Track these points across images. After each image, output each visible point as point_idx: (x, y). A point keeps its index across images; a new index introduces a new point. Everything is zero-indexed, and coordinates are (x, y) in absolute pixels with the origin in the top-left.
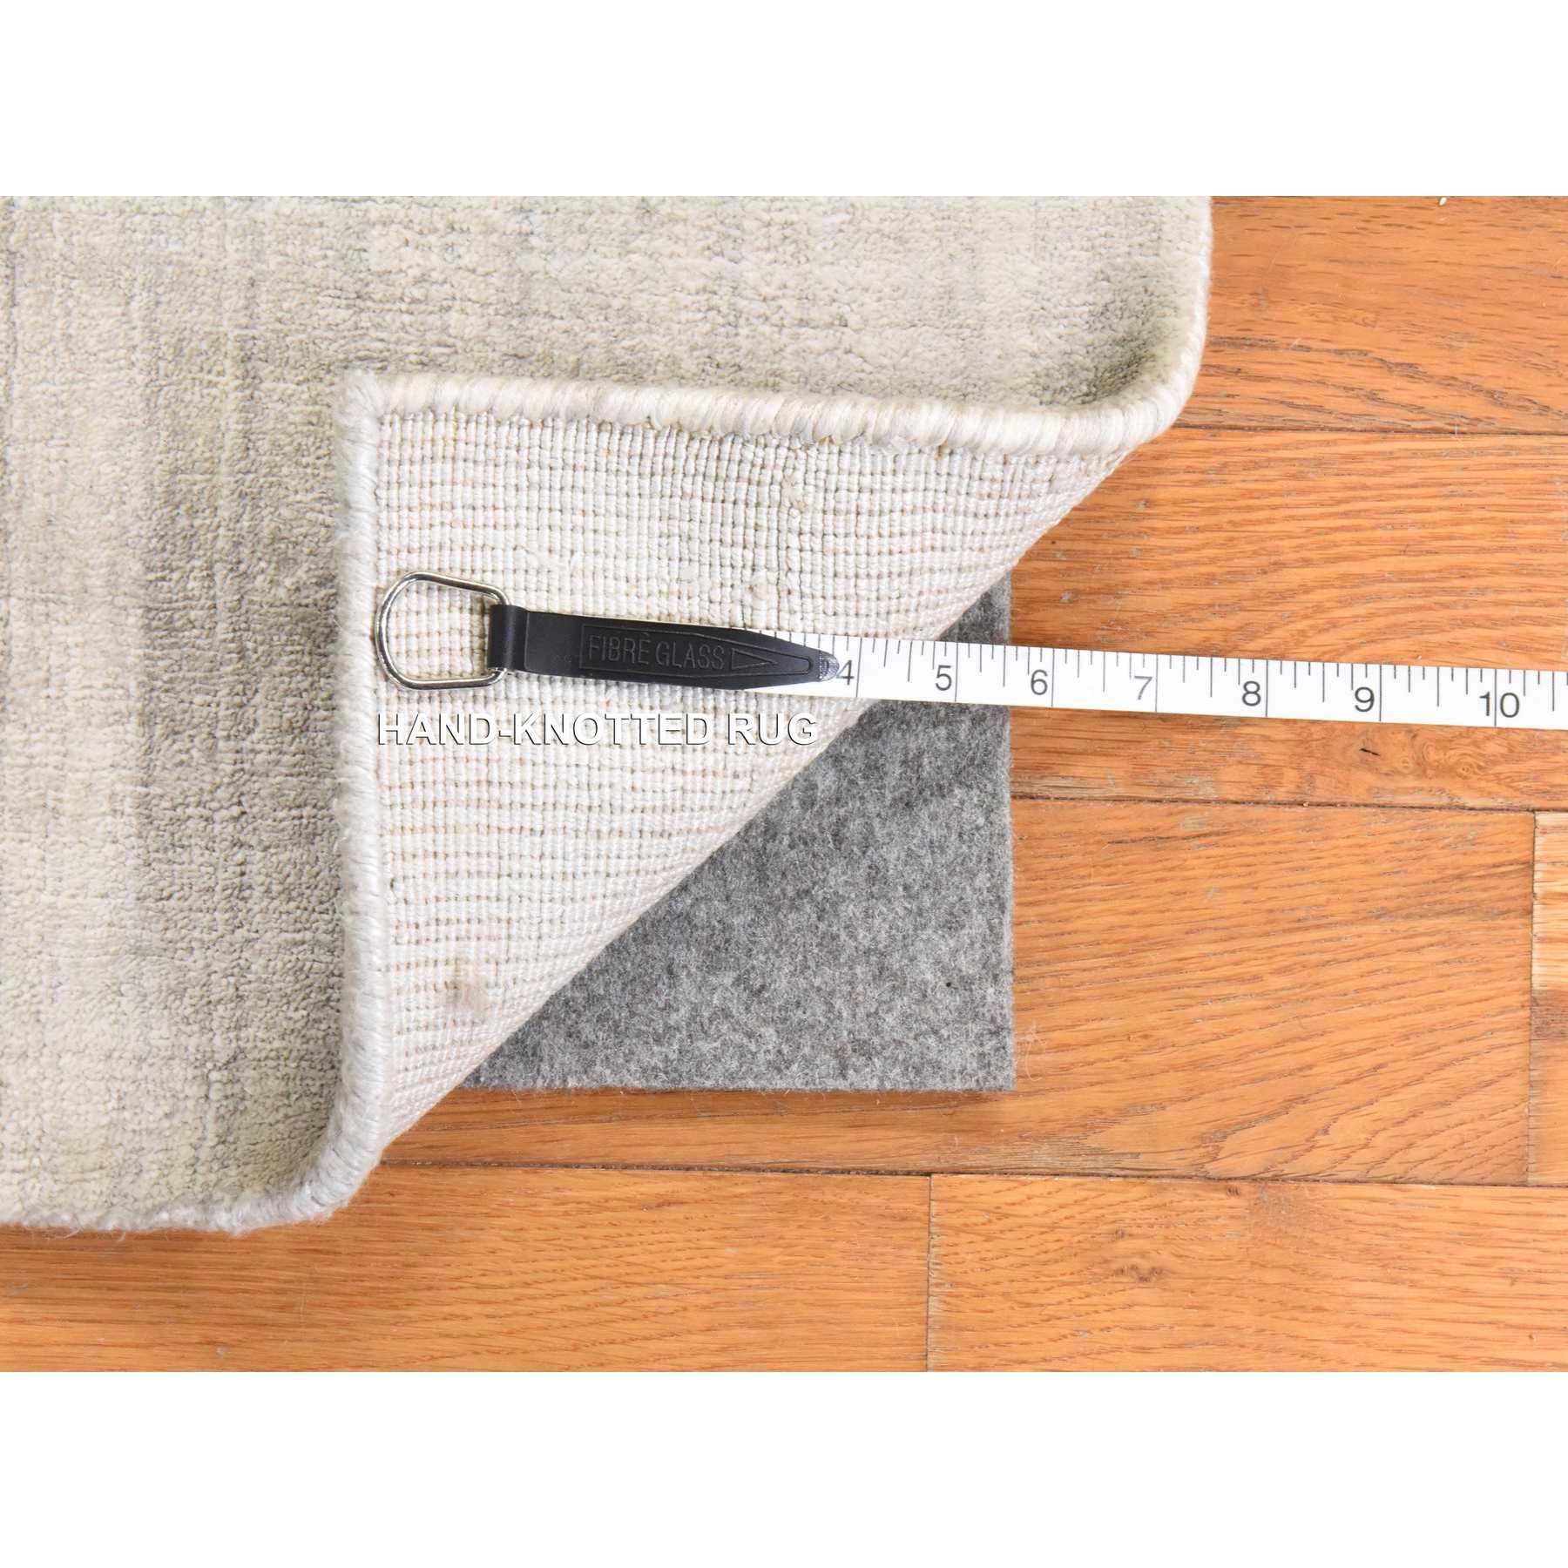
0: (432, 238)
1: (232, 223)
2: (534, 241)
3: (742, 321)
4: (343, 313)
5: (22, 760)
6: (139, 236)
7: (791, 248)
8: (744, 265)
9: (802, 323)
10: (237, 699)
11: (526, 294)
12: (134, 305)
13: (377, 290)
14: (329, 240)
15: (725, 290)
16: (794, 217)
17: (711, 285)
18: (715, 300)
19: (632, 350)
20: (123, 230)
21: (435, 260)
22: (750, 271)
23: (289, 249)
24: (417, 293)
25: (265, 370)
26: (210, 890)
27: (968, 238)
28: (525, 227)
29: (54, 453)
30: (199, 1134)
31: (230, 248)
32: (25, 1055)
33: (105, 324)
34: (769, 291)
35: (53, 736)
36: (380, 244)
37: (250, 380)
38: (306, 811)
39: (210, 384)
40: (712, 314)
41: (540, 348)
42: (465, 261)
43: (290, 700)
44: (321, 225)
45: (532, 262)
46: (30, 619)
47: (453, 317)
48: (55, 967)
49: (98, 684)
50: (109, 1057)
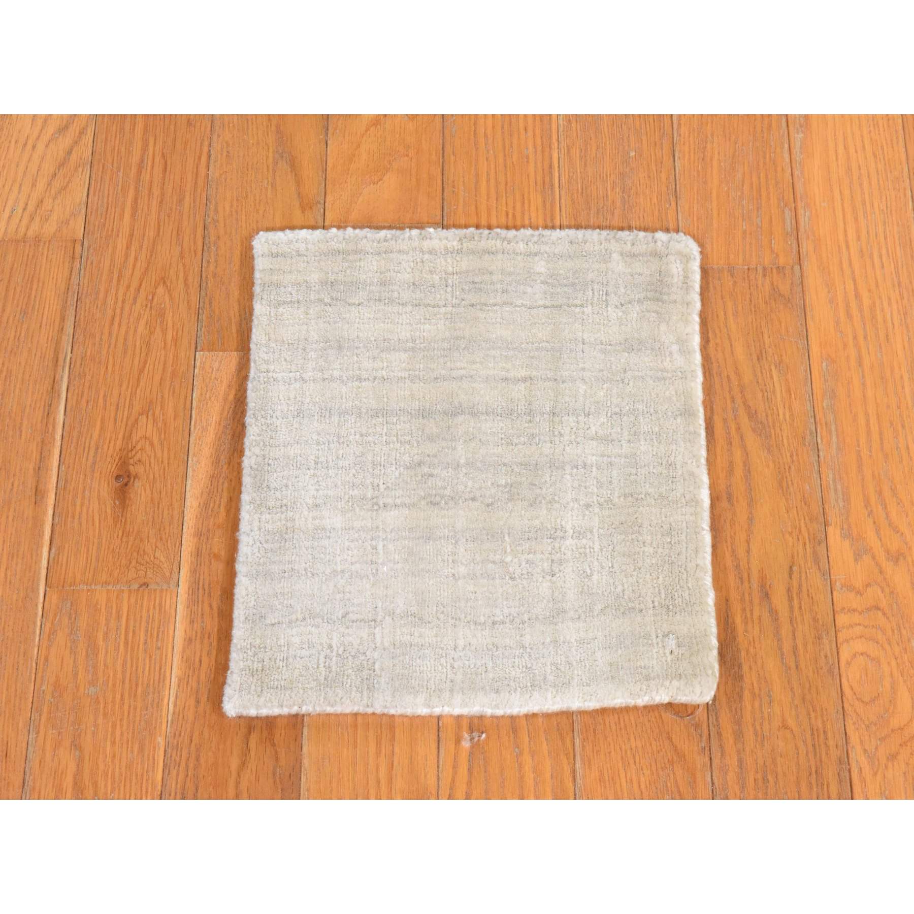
0: (573, 437)
1: (575, 373)
2: (575, 470)
3: (552, 540)
4: (548, 409)
5: (400, 312)
6: (568, 345)
7: (577, 556)
8: (571, 540)
9: (553, 561)
10: (421, 377)
11: (557, 468)
12: (547, 344)
13: (557, 419)
14: (571, 404)
15: (562, 534)
16: (588, 556)
17: (563, 529)
18: (559, 531)
19: (541, 502)
20: (570, 340)
21: (566, 438)
22: (569, 542)
23: (567, 391)
24: (556, 433)
25: (528, 384)
26: (360, 369)
27: (583, 617)
28: (579, 467)
29: (498, 320)
30: (278, 371)
31: (566, 373)
32: (307, 314)
33: (540, 335)
34: (562, 550)
35: (408, 321)
36: (571, 420)
37: (524, 380)
38: (385, 400)
39: (522, 367)
40: (554, 530)
41: (540, 472)
42: (567, 448)
43: (422, 394)
44: (576, 401)
45: (568, 468)
46: (446, 313)
47: (549, 445)
48: (335, 323)
49: (425, 334)
50: (306, 339)
